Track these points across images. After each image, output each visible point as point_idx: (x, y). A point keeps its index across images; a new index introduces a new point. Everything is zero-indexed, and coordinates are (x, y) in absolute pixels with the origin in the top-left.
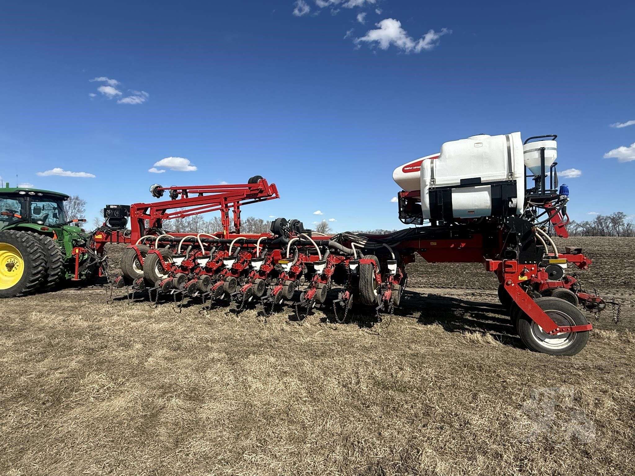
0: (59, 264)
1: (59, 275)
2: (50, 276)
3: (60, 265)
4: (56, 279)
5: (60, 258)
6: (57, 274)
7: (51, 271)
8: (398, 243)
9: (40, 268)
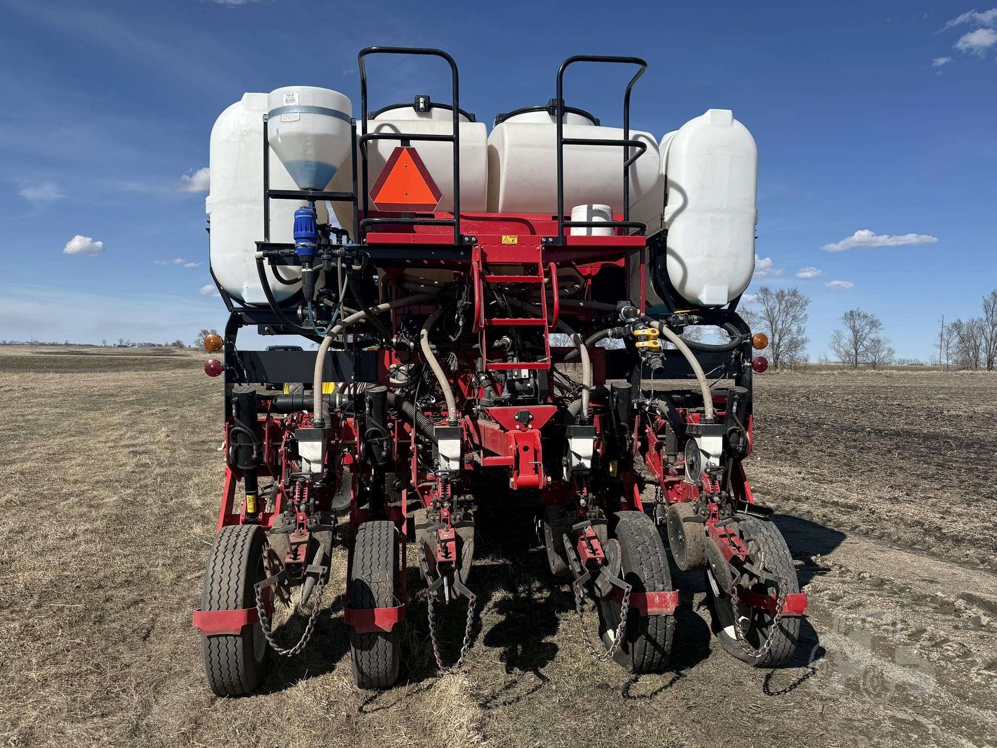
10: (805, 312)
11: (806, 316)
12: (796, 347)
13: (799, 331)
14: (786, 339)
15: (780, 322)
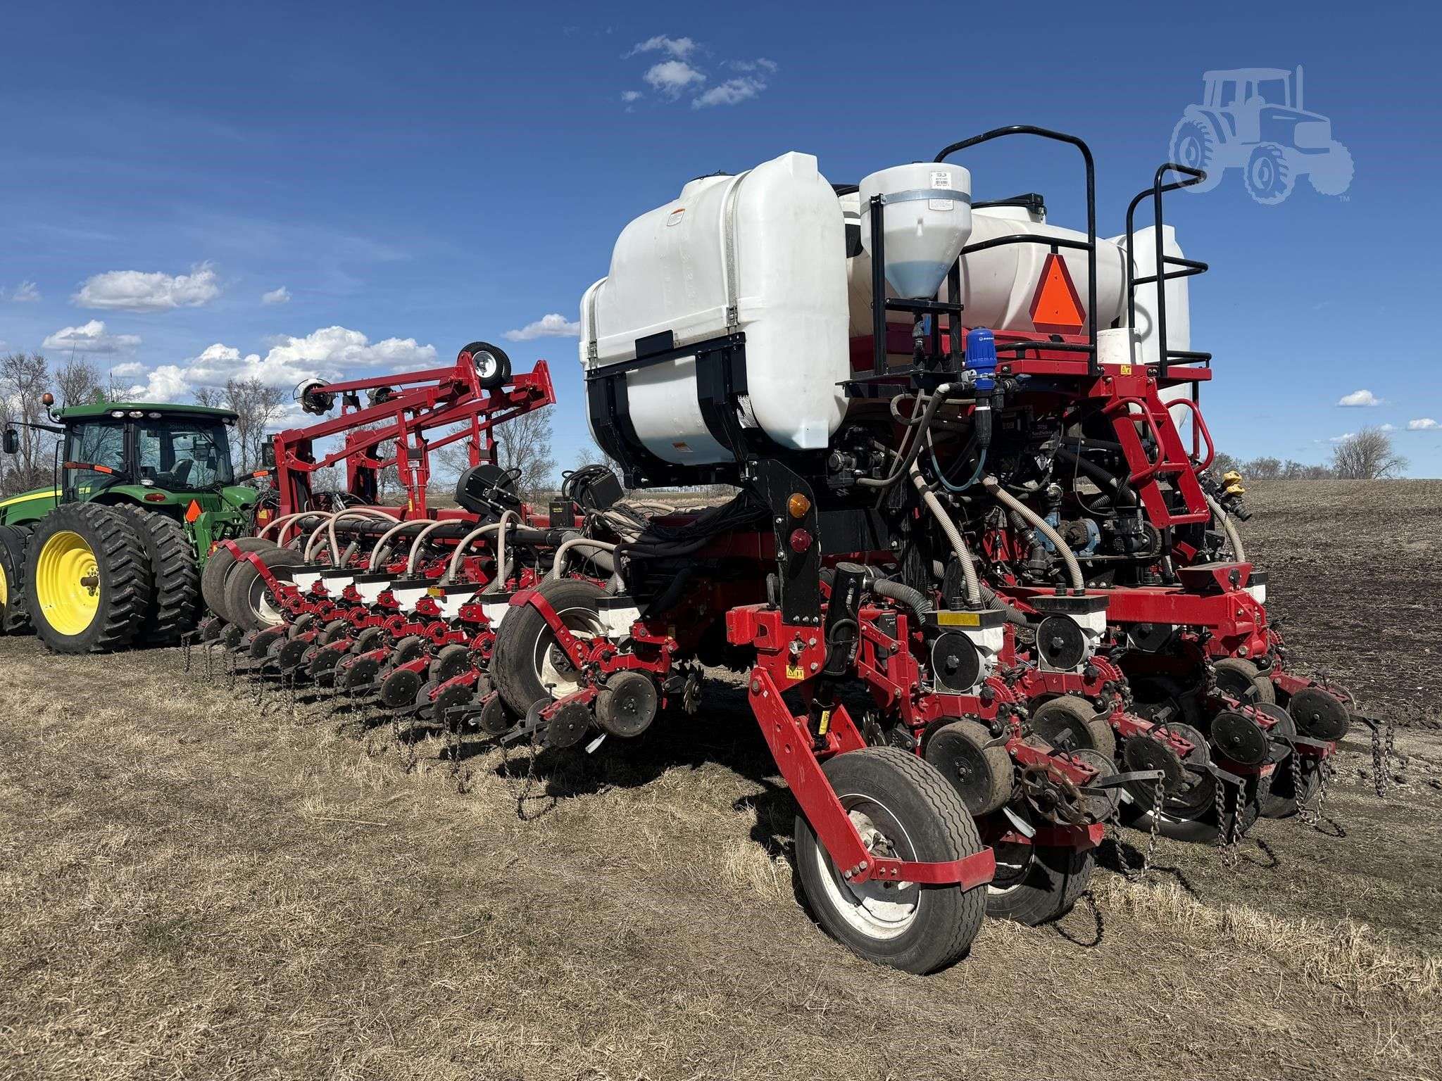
0: (180, 580)
1: (183, 608)
2: (162, 609)
3: (184, 584)
4: (177, 616)
5: (183, 567)
6: (177, 604)
7: (164, 597)
8: (701, 542)
9: (128, 590)
10: (549, 425)
11: (550, 430)
12: (539, 472)
13: (543, 451)
14: (526, 464)
15: (517, 439)
